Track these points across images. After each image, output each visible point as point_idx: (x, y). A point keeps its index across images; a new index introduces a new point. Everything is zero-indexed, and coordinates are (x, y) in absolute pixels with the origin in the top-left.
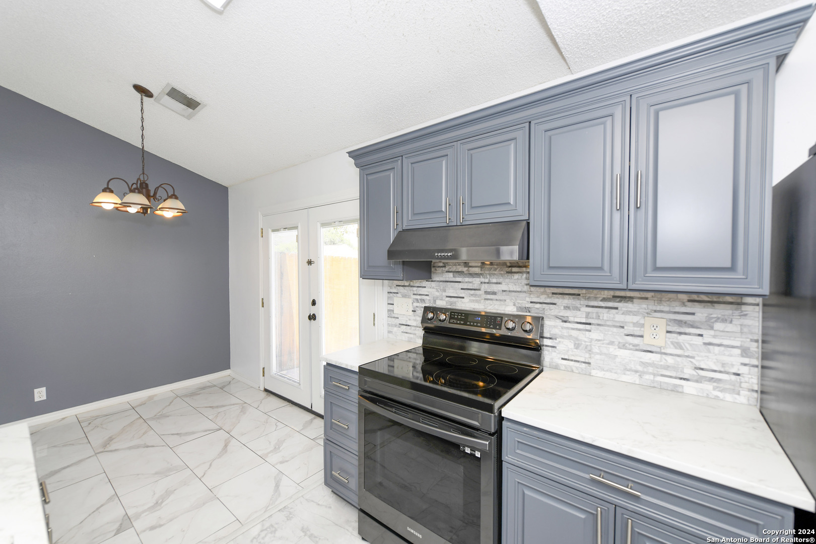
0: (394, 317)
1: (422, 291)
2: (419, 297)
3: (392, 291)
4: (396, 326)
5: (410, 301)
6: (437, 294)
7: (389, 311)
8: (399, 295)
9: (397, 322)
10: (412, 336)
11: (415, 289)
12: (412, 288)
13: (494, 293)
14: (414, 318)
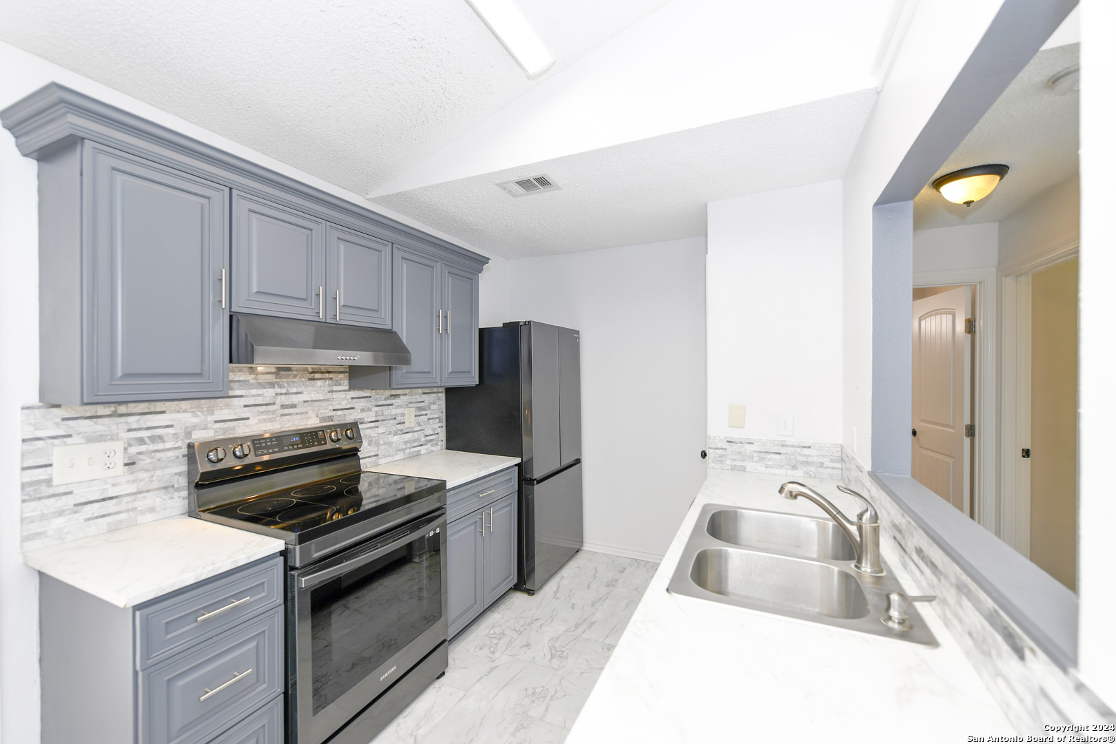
0: (51, 496)
2: (144, 433)
3: (41, 435)
4: (59, 512)
5: (119, 446)
9: (68, 501)
10: (120, 516)
12: (122, 419)
14: (129, 478)
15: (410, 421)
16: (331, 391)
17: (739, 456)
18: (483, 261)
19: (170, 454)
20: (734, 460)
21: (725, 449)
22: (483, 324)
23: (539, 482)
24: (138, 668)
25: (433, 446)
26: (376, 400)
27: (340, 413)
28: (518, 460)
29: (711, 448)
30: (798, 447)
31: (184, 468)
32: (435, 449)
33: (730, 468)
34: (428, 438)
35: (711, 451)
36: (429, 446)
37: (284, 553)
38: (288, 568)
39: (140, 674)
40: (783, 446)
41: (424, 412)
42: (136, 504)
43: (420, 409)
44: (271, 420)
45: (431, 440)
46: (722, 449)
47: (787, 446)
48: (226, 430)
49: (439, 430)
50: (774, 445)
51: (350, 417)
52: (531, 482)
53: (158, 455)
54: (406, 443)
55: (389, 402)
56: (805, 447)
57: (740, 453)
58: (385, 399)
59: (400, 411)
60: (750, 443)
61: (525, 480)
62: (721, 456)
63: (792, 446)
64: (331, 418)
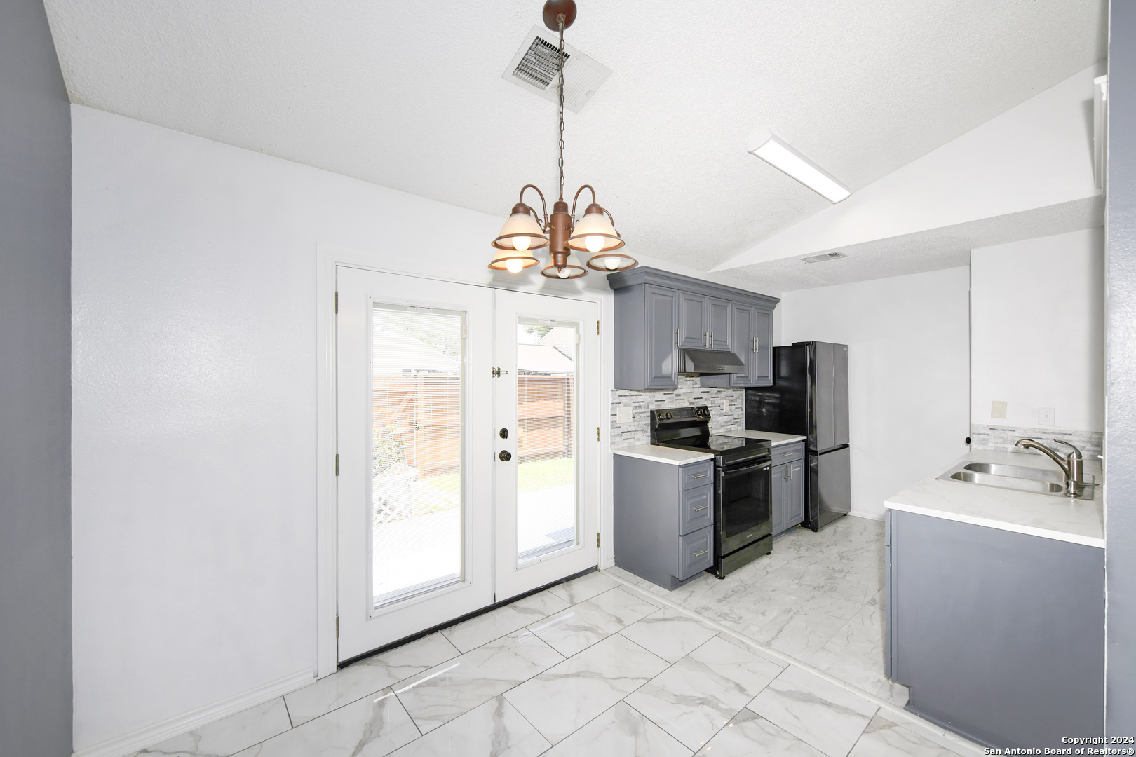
0: (617, 427)
1: (640, 399)
2: (637, 404)
3: (615, 402)
4: (618, 435)
5: (631, 408)
6: (650, 400)
7: (612, 422)
8: (621, 405)
9: (619, 431)
10: (631, 440)
11: (634, 397)
12: (632, 397)
13: (680, 395)
14: (634, 424)
15: (727, 409)
16: (693, 388)
17: (1002, 440)
18: (776, 301)
19: (643, 415)
20: (997, 443)
21: (988, 434)
22: (775, 344)
23: (821, 454)
24: (681, 490)
25: (738, 426)
26: (712, 394)
27: (696, 400)
28: (805, 438)
29: (974, 434)
30: (1059, 434)
31: (649, 422)
32: (739, 428)
33: (992, 449)
34: (736, 420)
35: (975, 435)
36: (736, 425)
37: (714, 460)
38: (716, 467)
39: (681, 493)
40: (1045, 433)
41: (733, 403)
42: (635, 436)
43: (731, 401)
44: (672, 402)
45: (737, 422)
46: (985, 434)
47: (1049, 433)
48: (659, 405)
49: (741, 416)
50: (1035, 432)
51: (701, 403)
52: (815, 453)
53: (640, 415)
54: (725, 422)
55: (717, 395)
56: (1066, 434)
57: (1002, 438)
58: (716, 394)
59: (721, 401)
60: (1011, 430)
61: (810, 452)
62: (985, 440)
63: (1053, 433)
64: (693, 403)
